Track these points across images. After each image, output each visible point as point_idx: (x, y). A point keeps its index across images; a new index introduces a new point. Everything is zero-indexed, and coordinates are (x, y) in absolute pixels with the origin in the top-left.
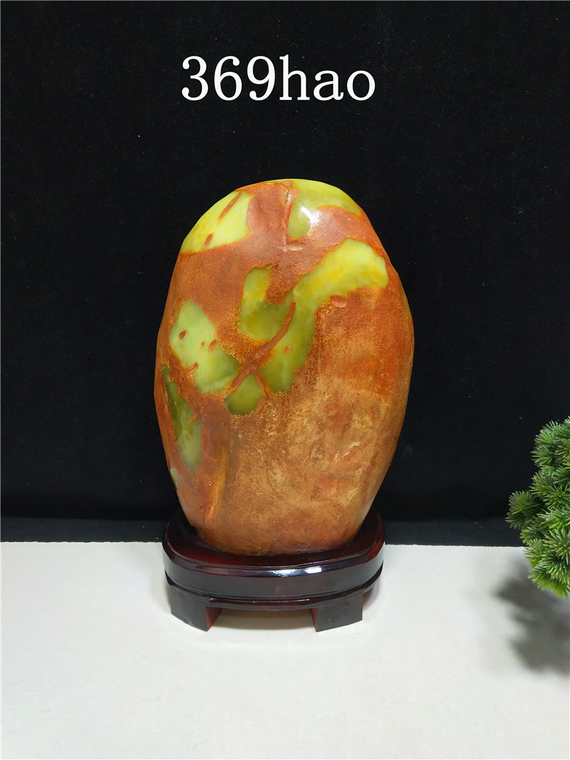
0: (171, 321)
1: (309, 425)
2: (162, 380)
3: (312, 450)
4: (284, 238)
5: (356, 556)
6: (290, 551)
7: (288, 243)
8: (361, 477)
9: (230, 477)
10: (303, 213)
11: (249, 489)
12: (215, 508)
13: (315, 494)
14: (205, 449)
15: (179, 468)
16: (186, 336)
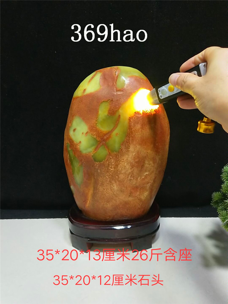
0: (70, 125)
1: (127, 165)
2: (67, 149)
3: (128, 176)
4: (115, 89)
5: (148, 220)
6: (121, 219)
7: (117, 91)
8: (150, 187)
9: (95, 189)
10: (123, 79)
11: (103, 193)
12: (89, 201)
13: (131, 194)
14: (85, 177)
15: (74, 185)
16: (76, 131)
